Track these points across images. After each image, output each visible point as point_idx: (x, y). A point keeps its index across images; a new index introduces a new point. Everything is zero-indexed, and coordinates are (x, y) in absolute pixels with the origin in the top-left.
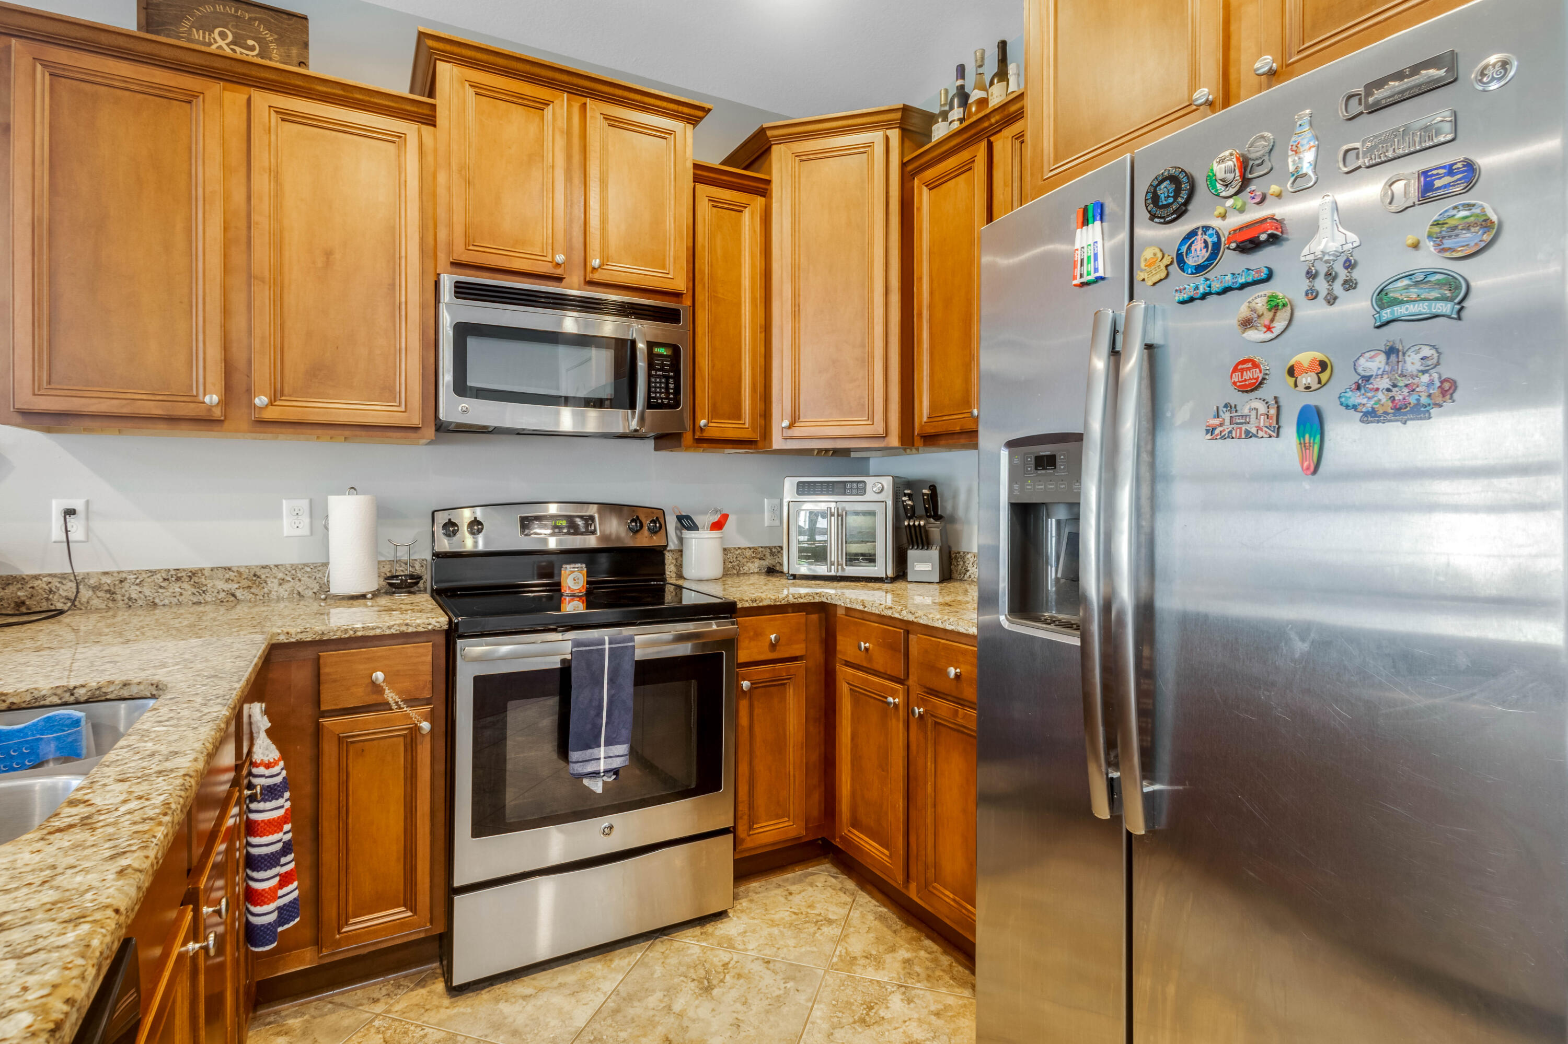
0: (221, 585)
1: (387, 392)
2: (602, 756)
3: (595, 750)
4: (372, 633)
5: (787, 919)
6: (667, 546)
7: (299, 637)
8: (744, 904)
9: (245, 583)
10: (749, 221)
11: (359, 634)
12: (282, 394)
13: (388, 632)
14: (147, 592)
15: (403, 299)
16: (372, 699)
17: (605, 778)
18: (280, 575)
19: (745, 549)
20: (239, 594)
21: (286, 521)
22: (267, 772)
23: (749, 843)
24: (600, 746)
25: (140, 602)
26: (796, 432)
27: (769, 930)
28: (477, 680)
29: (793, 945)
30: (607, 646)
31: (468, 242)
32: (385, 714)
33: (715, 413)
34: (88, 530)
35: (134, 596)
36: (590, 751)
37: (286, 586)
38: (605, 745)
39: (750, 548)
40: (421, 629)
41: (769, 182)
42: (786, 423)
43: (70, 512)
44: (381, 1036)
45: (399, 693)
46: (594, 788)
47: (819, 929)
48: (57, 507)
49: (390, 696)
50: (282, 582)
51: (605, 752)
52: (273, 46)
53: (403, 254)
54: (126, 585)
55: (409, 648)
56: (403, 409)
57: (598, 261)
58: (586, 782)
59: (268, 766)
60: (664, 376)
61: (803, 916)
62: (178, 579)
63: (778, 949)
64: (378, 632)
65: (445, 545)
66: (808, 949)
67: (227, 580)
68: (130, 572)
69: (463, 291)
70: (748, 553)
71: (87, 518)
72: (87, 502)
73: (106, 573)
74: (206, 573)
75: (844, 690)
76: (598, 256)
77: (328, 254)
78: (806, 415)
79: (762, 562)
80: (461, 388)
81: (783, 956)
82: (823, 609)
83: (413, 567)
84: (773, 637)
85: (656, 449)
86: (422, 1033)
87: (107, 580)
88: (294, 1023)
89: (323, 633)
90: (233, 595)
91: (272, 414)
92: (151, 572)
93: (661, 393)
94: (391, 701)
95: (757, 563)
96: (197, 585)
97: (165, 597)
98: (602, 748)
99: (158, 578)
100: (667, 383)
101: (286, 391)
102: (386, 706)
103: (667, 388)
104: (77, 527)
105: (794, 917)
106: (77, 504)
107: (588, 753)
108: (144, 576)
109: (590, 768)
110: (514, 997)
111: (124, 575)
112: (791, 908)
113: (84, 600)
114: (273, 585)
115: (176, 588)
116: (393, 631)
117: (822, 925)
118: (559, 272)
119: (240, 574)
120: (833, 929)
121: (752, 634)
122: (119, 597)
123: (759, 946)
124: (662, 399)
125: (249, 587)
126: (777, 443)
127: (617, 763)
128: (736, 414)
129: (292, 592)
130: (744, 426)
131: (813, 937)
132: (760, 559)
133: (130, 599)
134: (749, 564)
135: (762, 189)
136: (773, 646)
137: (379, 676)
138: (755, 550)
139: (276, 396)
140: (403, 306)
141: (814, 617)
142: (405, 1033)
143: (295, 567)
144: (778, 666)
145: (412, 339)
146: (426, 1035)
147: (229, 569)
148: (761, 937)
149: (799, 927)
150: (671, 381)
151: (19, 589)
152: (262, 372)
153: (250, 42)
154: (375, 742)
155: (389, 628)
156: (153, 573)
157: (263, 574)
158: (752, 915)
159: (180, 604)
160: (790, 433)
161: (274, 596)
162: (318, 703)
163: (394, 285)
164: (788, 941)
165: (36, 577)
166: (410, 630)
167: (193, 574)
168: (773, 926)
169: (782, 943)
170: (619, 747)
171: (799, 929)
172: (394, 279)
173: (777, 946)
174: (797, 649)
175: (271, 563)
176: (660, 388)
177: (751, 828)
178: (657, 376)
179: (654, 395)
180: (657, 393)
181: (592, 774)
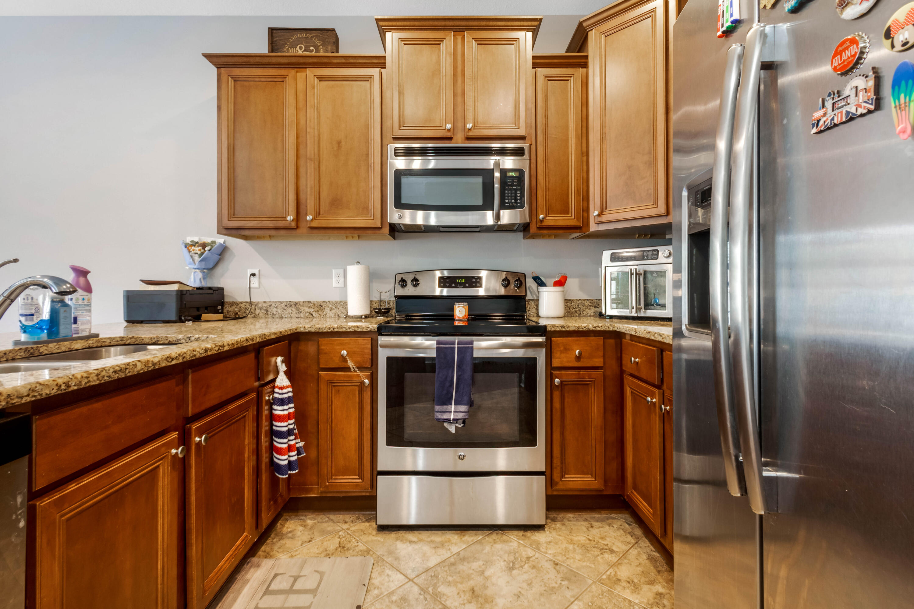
0: (307, 309)
1: (365, 210)
2: (453, 410)
3: (449, 407)
4: (341, 330)
5: (582, 542)
6: (525, 296)
7: (309, 329)
8: (558, 525)
9: (316, 309)
10: (573, 85)
11: (336, 330)
12: (319, 214)
13: (349, 330)
14: (279, 311)
15: (372, 161)
16: (342, 365)
17: (457, 425)
18: (331, 306)
19: (584, 300)
20: (314, 314)
21: (334, 280)
22: (280, 391)
23: (561, 486)
24: (451, 405)
25: (277, 316)
26: (604, 218)
27: (567, 545)
28: (389, 359)
29: (579, 559)
30: (456, 346)
31: (401, 125)
32: (348, 373)
33: (549, 211)
34: (260, 283)
35: (274, 313)
36: (445, 406)
37: (333, 311)
38: (454, 405)
39: (588, 300)
40: (364, 330)
41: (586, 57)
42: (596, 213)
43: (253, 275)
44: (339, 540)
45: (355, 363)
46: (450, 430)
47: (602, 554)
48: (249, 272)
49: (351, 364)
50: (331, 309)
51: (454, 408)
52: (321, 47)
53: (372, 138)
54: (272, 307)
55: (360, 340)
56: (372, 218)
57: (471, 125)
58: (446, 425)
59: (281, 388)
60: (513, 189)
61: (595, 543)
62: (291, 306)
63: (568, 558)
64: (344, 330)
65: (400, 292)
66: (588, 564)
67: (309, 307)
68: (273, 302)
69: (398, 152)
70: (586, 303)
71: (259, 278)
72: (259, 271)
73: (265, 302)
74: (301, 303)
75: (628, 391)
76: (472, 120)
77: (339, 143)
78: (611, 206)
79: (596, 309)
81: (568, 563)
82: (618, 335)
83: (389, 304)
84: (577, 352)
86: (356, 544)
87: (265, 305)
88: (310, 522)
89: (319, 329)
90: (312, 315)
91: (315, 224)
92: (280, 302)
93: (512, 199)
94: (351, 367)
95: (593, 310)
96: (298, 309)
97: (285, 314)
98: (453, 406)
99: (283, 305)
100: (516, 193)
101: (321, 213)
102: (348, 369)
103: (516, 196)
104: (255, 282)
105: (588, 541)
106: (256, 271)
107: (444, 408)
108: (278, 304)
109: (445, 416)
110: (406, 540)
111: (271, 303)
112: (588, 535)
113: (257, 313)
114: (327, 310)
115: (289, 310)
116: (351, 330)
117: (605, 552)
118: (449, 134)
119: (314, 304)
120: (612, 557)
121: (562, 348)
122: (269, 313)
123: (555, 553)
124: (512, 203)
125: (318, 311)
126: (593, 227)
127: (460, 416)
128: (565, 210)
129: (335, 315)
130: (572, 218)
131: (595, 558)
132: (595, 307)
133: (273, 314)
134: (587, 310)
135: (583, 63)
136: (578, 358)
137: (344, 352)
138: (591, 301)
139: (317, 215)
140: (373, 165)
141: (612, 341)
142: (350, 542)
143: (337, 303)
144: (582, 372)
145: (377, 182)
146: (357, 546)
147: (310, 302)
148: (559, 548)
149: (588, 549)
150: (518, 192)
151: (236, 307)
152: (310, 203)
153: (312, 48)
154: (345, 387)
155: (350, 328)
156: (281, 303)
157: (324, 305)
158: (560, 533)
159: (291, 317)
160: (600, 219)
161: (328, 315)
162: (318, 363)
163: (368, 154)
164: (576, 556)
165: (241, 303)
166: (359, 330)
167: (296, 304)
168: (571, 543)
169: (572, 555)
170: (462, 406)
171: (588, 550)
172: (368, 151)
173: (567, 556)
174: (598, 361)
175: (327, 300)
176: (511, 196)
177: (563, 476)
178: (509, 189)
179: (507, 201)
180: (508, 199)
181: (448, 421)
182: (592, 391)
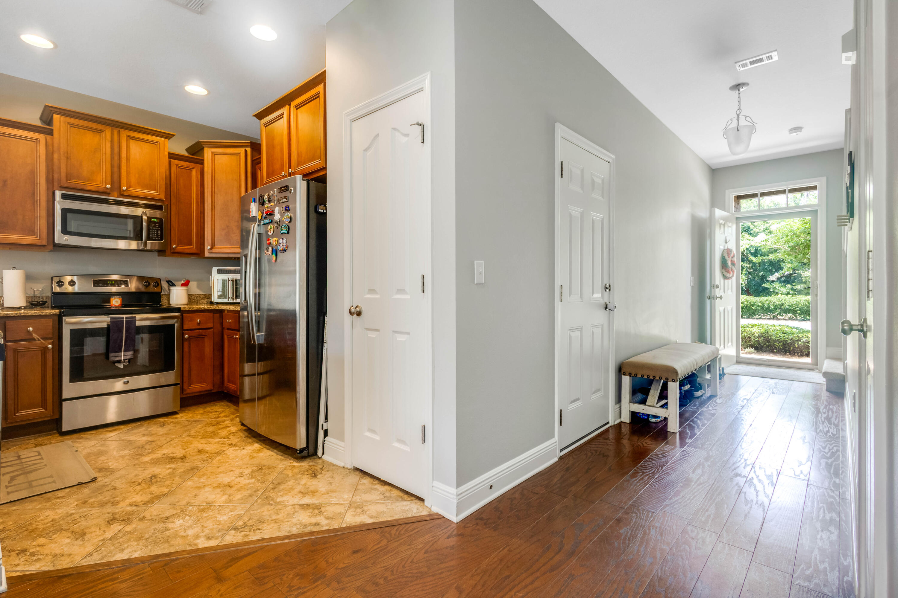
1: (32, 232)
2: (123, 355)
3: (120, 353)
4: (27, 314)
5: (201, 413)
6: (161, 292)
10: (194, 174)
11: (22, 314)
13: (34, 314)
15: (38, 198)
16: (28, 337)
17: (125, 364)
19: (200, 294)
23: (188, 393)
24: (121, 352)
26: (214, 251)
27: (192, 415)
28: (71, 330)
29: (200, 417)
30: (125, 320)
31: (68, 180)
32: (33, 342)
33: (180, 243)
38: (124, 352)
39: (203, 294)
40: (48, 315)
41: (203, 160)
42: (209, 247)
45: (38, 335)
46: (119, 366)
49: (35, 336)
53: (38, 182)
55: (43, 321)
56: (39, 239)
57: (125, 188)
58: (116, 364)
60: (156, 229)
63: (194, 418)
64: (30, 313)
65: (58, 289)
66: (204, 417)
69: (64, 197)
70: (202, 296)
75: (226, 337)
76: (126, 185)
77: (5, 181)
78: (218, 245)
79: (208, 300)
80: (65, 231)
82: (221, 311)
83: (43, 298)
84: (198, 320)
85: (158, 256)
89: (7, 314)
93: (154, 235)
94: (35, 337)
95: (206, 300)
98: (123, 353)
100: (157, 232)
102: (33, 340)
103: (157, 234)
107: (117, 354)
109: (117, 359)
116: (36, 314)
118: (108, 191)
121: (189, 319)
124: (155, 237)
126: (207, 254)
127: (128, 357)
128: (190, 243)
130: (193, 248)
132: (207, 298)
134: (203, 301)
135: (201, 162)
136: (199, 324)
137: (31, 329)
138: (205, 295)
140: (38, 201)
141: (217, 315)
144: (201, 331)
145: (42, 212)
150: (159, 231)
154: (28, 352)
160: (211, 251)
162: (5, 338)
163: (34, 193)
166: (43, 314)
170: (129, 352)
172: (34, 191)
174: (210, 325)
176: (154, 233)
177: (189, 386)
178: (152, 229)
179: (151, 236)
180: (152, 235)
181: (119, 362)
182: (206, 340)
